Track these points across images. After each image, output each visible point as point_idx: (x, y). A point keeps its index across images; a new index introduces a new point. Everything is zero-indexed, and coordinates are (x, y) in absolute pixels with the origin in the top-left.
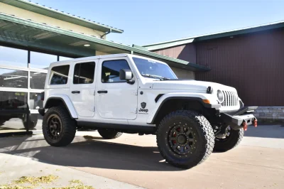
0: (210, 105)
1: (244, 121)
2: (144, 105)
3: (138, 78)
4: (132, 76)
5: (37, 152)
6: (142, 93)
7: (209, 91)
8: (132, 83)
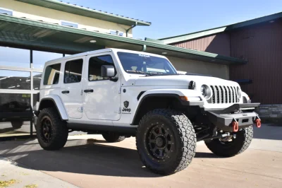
0: (188, 102)
1: (233, 120)
2: (127, 104)
3: (122, 75)
4: (116, 72)
5: (24, 156)
6: (125, 91)
7: (191, 86)
8: (116, 80)
